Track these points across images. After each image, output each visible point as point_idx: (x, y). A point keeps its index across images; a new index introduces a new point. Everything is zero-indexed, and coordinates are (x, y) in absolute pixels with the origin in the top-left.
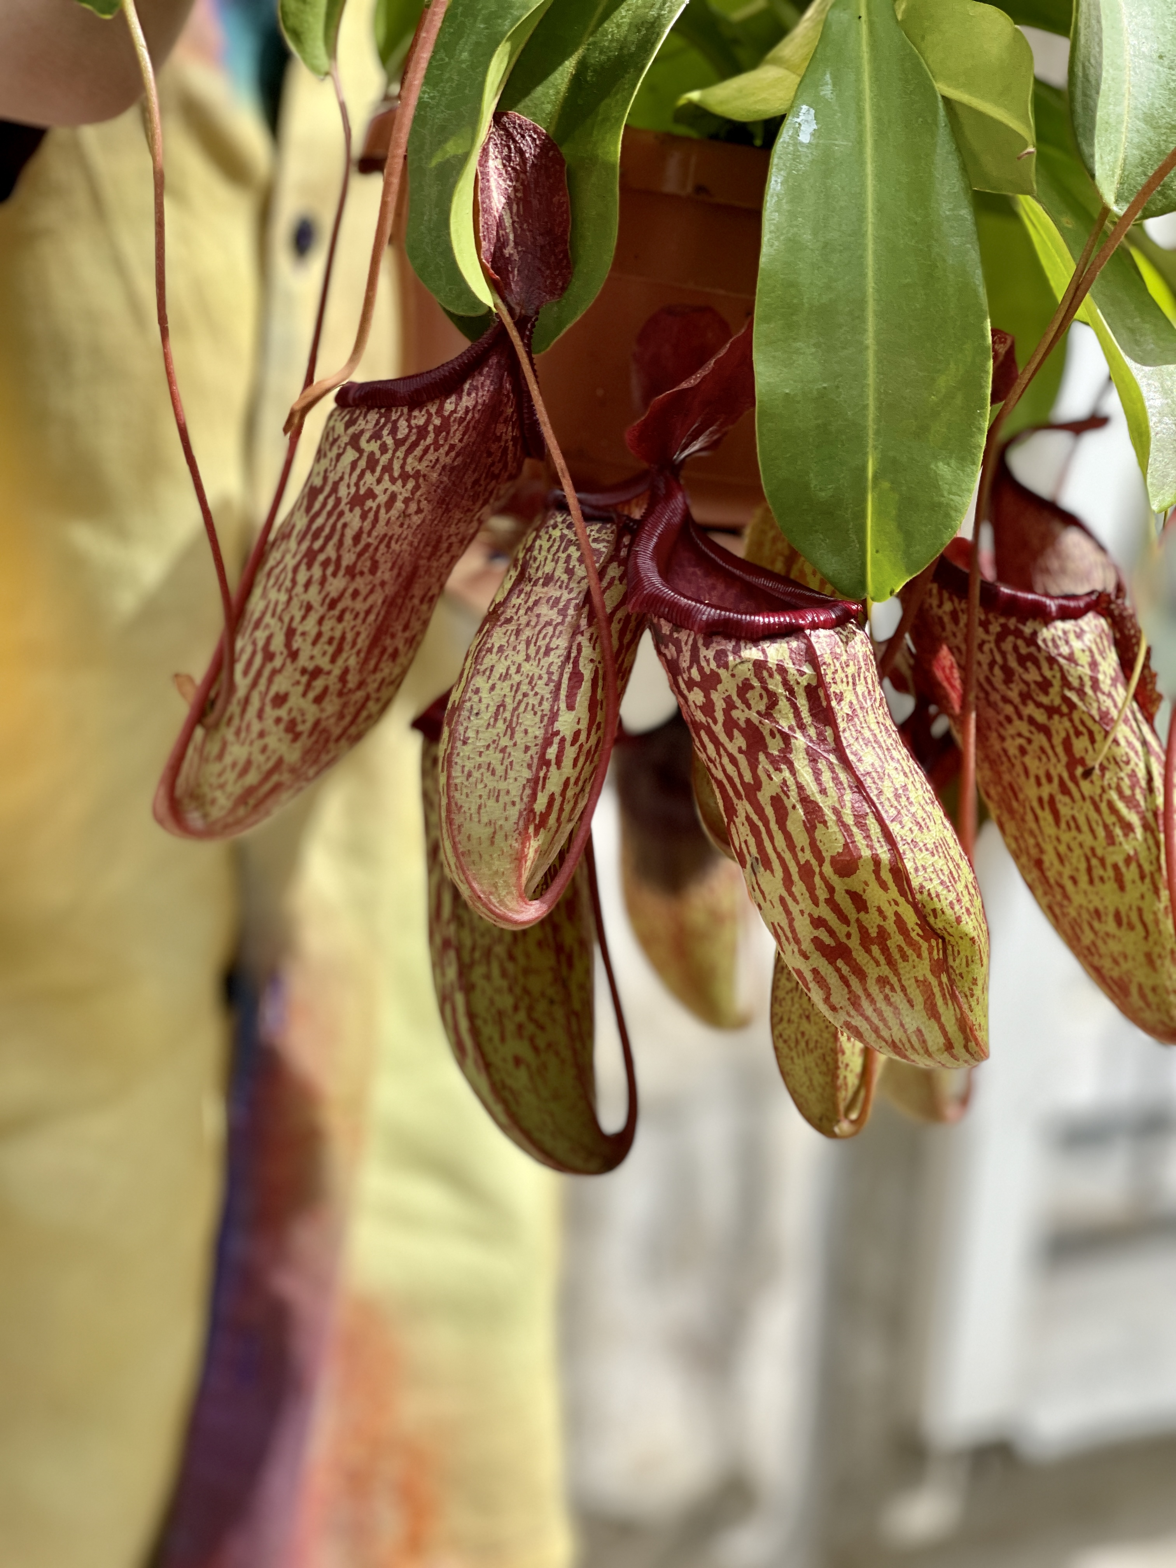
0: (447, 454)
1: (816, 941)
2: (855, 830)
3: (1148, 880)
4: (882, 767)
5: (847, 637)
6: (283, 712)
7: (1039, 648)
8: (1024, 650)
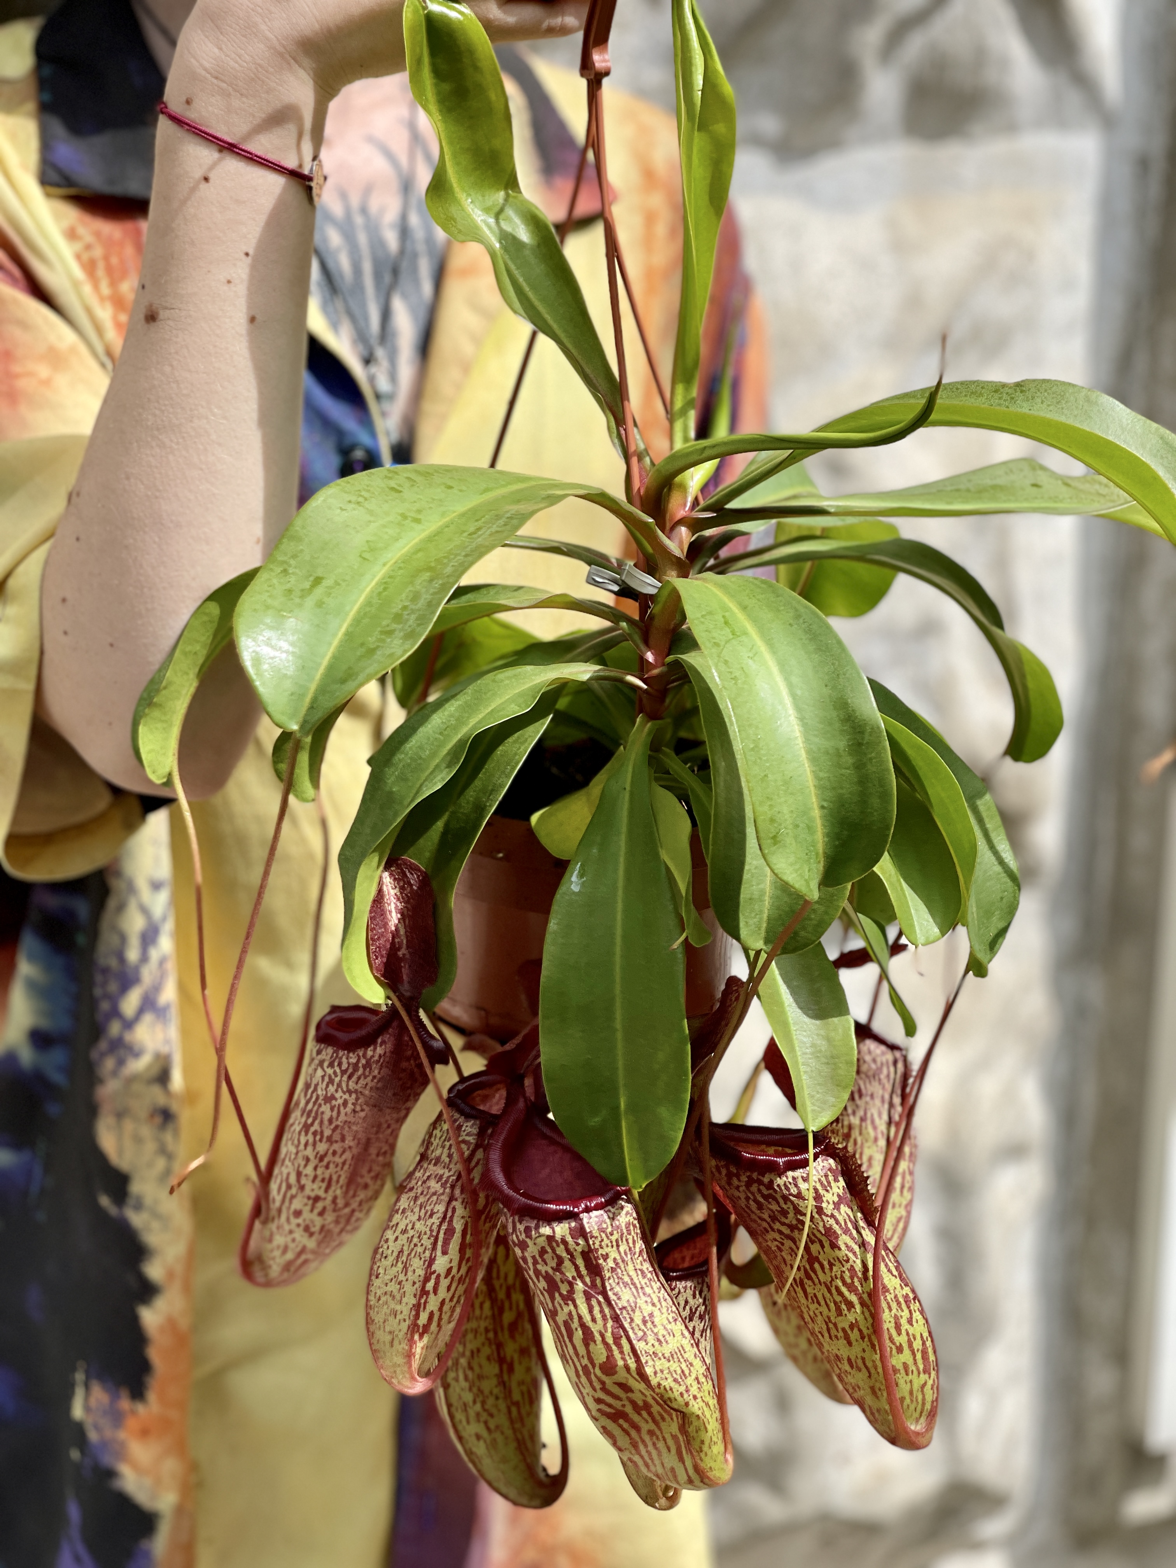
0: (372, 1081)
1: (599, 1410)
2: (614, 1347)
3: (866, 1339)
4: (636, 1303)
5: (614, 1213)
6: (300, 1221)
7: (775, 1191)
8: (766, 1192)
